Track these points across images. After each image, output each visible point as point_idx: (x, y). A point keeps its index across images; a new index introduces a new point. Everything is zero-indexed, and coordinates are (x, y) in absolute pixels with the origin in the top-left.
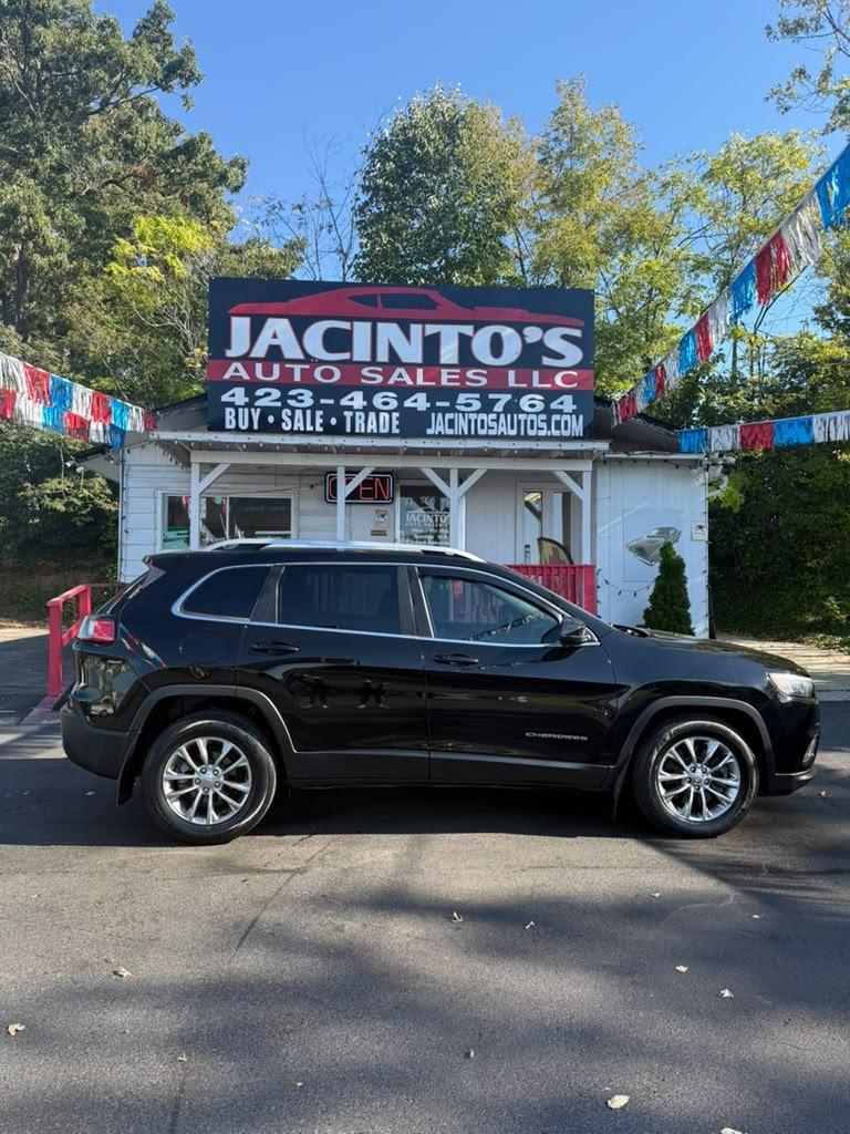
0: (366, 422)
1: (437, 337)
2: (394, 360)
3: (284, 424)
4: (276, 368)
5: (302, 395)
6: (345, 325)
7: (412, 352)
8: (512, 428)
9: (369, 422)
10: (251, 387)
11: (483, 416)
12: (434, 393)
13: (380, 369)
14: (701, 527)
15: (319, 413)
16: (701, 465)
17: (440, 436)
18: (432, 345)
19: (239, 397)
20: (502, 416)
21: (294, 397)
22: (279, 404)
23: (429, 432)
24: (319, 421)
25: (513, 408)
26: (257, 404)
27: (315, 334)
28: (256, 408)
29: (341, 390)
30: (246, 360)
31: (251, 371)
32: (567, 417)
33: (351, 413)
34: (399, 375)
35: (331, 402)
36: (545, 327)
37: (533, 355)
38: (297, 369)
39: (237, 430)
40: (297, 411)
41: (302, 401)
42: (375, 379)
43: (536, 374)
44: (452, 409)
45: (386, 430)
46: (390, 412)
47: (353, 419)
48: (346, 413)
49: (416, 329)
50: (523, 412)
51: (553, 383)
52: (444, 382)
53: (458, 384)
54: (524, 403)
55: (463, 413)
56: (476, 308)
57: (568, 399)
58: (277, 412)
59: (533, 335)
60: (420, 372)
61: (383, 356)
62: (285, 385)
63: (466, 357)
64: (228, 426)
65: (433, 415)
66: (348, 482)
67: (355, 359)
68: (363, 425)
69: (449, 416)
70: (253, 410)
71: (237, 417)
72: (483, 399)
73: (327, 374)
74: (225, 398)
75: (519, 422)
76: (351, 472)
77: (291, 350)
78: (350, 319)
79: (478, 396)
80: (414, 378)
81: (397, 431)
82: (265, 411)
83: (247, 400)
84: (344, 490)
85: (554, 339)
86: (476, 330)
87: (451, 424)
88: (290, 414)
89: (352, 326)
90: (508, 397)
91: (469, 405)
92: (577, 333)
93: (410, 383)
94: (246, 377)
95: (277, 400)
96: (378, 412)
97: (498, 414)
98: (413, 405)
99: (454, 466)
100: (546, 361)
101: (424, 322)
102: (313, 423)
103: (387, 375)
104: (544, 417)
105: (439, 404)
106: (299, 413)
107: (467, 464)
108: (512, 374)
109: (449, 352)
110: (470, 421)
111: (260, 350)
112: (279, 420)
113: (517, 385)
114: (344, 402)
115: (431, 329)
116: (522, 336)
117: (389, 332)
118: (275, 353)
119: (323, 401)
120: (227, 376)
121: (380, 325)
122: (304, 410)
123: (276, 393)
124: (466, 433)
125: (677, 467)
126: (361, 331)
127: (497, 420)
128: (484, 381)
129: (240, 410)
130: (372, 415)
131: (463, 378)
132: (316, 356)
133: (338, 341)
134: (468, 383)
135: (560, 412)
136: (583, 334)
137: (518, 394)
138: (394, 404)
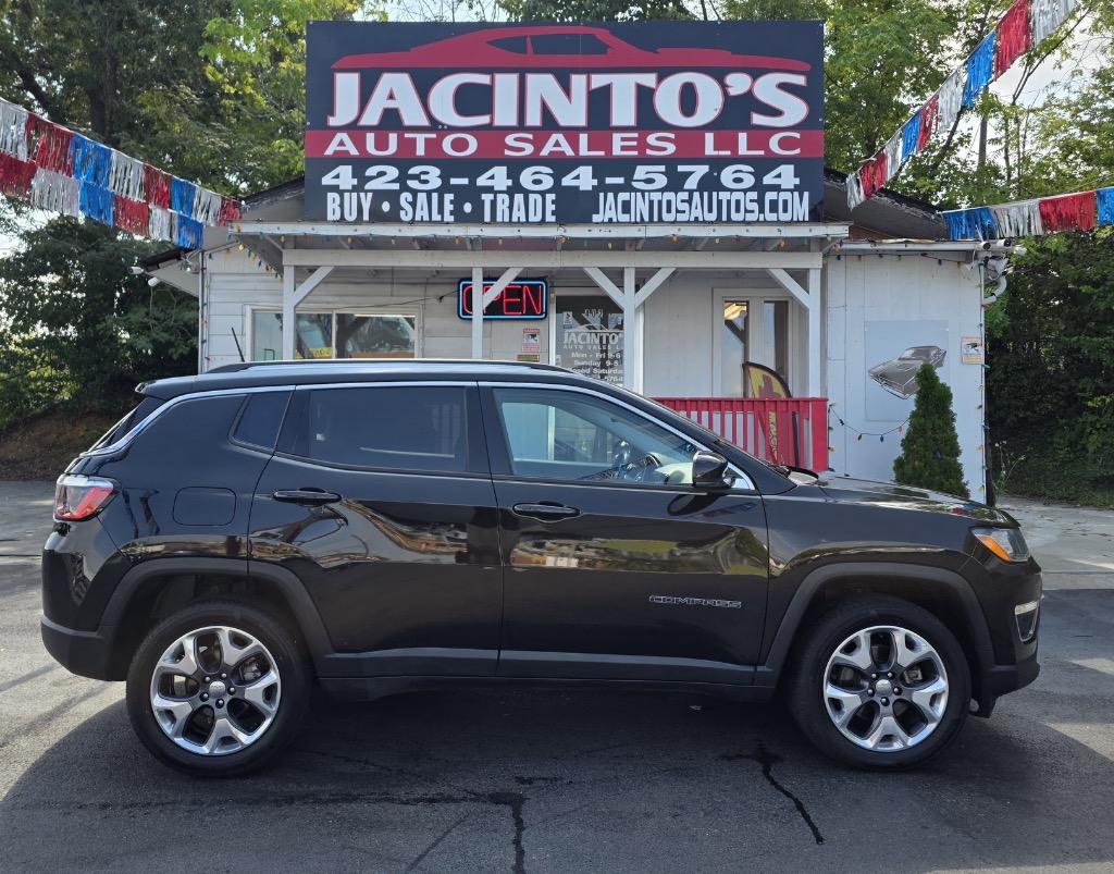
0: (511, 207)
1: (607, 89)
2: (549, 122)
3: (402, 213)
4: (393, 138)
5: (426, 173)
6: (484, 79)
7: (573, 112)
8: (710, 210)
9: (515, 207)
10: (360, 164)
11: (670, 195)
12: (602, 168)
13: (530, 136)
14: (975, 346)
15: (449, 197)
16: (976, 258)
17: (610, 223)
18: (599, 102)
19: (344, 176)
20: (696, 195)
21: (416, 177)
22: (396, 186)
23: (596, 218)
24: (448, 207)
25: (710, 184)
26: (367, 187)
27: (443, 93)
28: (366, 192)
29: (477, 166)
30: (355, 129)
31: (361, 144)
32: (787, 196)
33: (491, 196)
34: (557, 143)
35: (465, 181)
36: (755, 74)
37: (738, 111)
38: (421, 139)
39: (342, 220)
40: (420, 195)
41: (426, 182)
42: (523, 149)
43: (743, 137)
44: (628, 187)
45: (538, 218)
46: (543, 194)
47: (494, 203)
48: (484, 196)
49: (578, 82)
50: (726, 189)
51: (766, 147)
52: (617, 151)
53: (636, 153)
54: (727, 177)
55: (643, 192)
56: (659, 50)
57: (787, 171)
58: (393, 197)
59: (738, 83)
60: (583, 138)
61: (534, 118)
62: (404, 161)
63: (647, 117)
64: (330, 217)
65: (602, 195)
66: (486, 288)
67: (498, 122)
68: (507, 211)
69: (623, 196)
70: (362, 194)
71: (342, 205)
72: (670, 173)
73: (460, 145)
74: (327, 180)
75: (720, 202)
76: (490, 277)
77: (413, 115)
78: (491, 71)
79: (662, 168)
80: (575, 145)
81: (553, 219)
82: (379, 196)
83: (355, 182)
84: (481, 301)
85: (767, 88)
86: (660, 80)
87: (626, 207)
88: (410, 199)
89: (493, 80)
90: (703, 170)
91: (651, 181)
92: (800, 80)
93: (569, 152)
94: (354, 152)
95: (393, 181)
96: (526, 193)
97: (691, 192)
98: (575, 183)
99: (630, 262)
100: (758, 119)
101: (588, 71)
102: (441, 211)
103: (539, 144)
104: (754, 195)
105: (609, 181)
106: (422, 197)
107: (647, 260)
108: (709, 137)
109: (623, 112)
110: (651, 203)
111: (372, 117)
112: (396, 207)
113: (716, 153)
114: (482, 181)
115: (599, 81)
116: (724, 87)
117: (542, 85)
118: (391, 119)
119: (454, 181)
120: (329, 152)
121: (531, 78)
122: (429, 193)
123: (393, 172)
124: (646, 219)
125: (940, 262)
126: (506, 85)
127: (689, 201)
128: (671, 149)
129: (347, 195)
130: (519, 198)
131: (642, 145)
132: (446, 122)
133: (474, 100)
134: (649, 152)
135: (777, 188)
136: (808, 82)
137: (717, 164)
138: (548, 183)
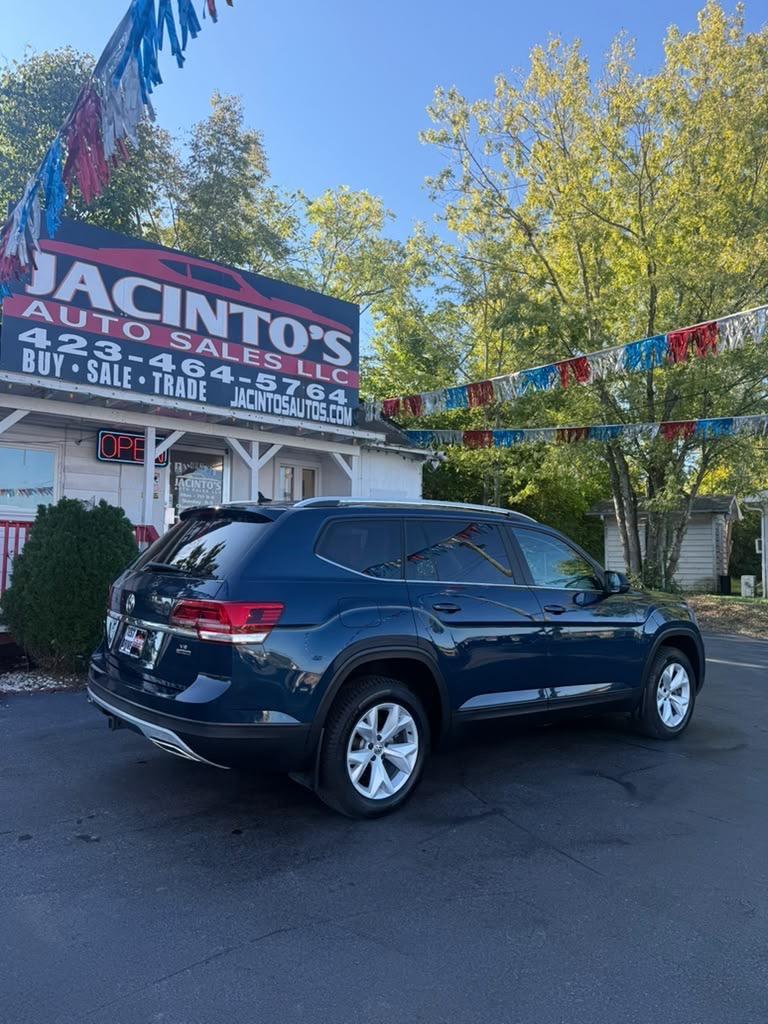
0: (175, 385)
1: (240, 316)
2: (202, 330)
3: (89, 376)
4: (83, 315)
5: (110, 348)
6: (156, 287)
7: (218, 326)
8: (301, 411)
9: (178, 387)
10: (54, 331)
11: (277, 396)
12: (238, 369)
13: (189, 337)
15: (127, 370)
17: (242, 408)
18: (235, 322)
19: (40, 337)
20: (293, 399)
21: (102, 349)
22: (85, 354)
23: (233, 404)
24: (127, 377)
25: (301, 394)
26: (60, 349)
27: (125, 288)
28: (59, 353)
29: (149, 350)
30: (48, 299)
31: (55, 314)
32: (340, 408)
33: (161, 375)
34: (205, 346)
35: (140, 360)
36: (326, 329)
37: (316, 349)
38: (106, 320)
39: (36, 373)
40: (104, 363)
41: (110, 354)
42: (184, 345)
43: (318, 367)
44: (252, 386)
45: (194, 397)
46: (198, 380)
47: (162, 381)
48: (154, 374)
49: (221, 305)
50: (309, 399)
52: (246, 360)
53: (258, 364)
54: (310, 389)
55: (262, 391)
56: (273, 299)
57: (341, 392)
58: (82, 362)
59: (317, 332)
60: (225, 346)
61: (191, 324)
62: (92, 335)
63: (265, 343)
64: (25, 369)
65: (237, 388)
66: (158, 443)
67: (164, 321)
68: (172, 388)
69: (250, 392)
70: (55, 356)
71: (36, 360)
72: (278, 381)
73: (136, 331)
74: (23, 337)
75: (306, 406)
76: (162, 435)
77: (99, 299)
78: (161, 282)
79: (274, 378)
80: (220, 351)
81: (204, 399)
82: (69, 359)
83: (49, 343)
84: (152, 452)
85: (331, 339)
86: (273, 318)
87: (252, 400)
88: (96, 365)
89: (162, 288)
90: (296, 383)
91: (267, 385)
92: (348, 339)
93: (216, 354)
94: (49, 318)
95: (82, 349)
96: (186, 377)
97: (290, 397)
98: (219, 376)
99: (257, 438)
100: (326, 358)
101: (229, 300)
102: (121, 379)
103: (196, 344)
104: (324, 405)
105: (241, 379)
106: (106, 366)
107: (267, 438)
108: (300, 363)
109: (250, 334)
110: (267, 399)
111: (66, 293)
112: (84, 370)
113: (304, 374)
114: (153, 362)
115: (235, 309)
116: (309, 332)
117: (197, 302)
118: (81, 300)
119: (131, 358)
120: (27, 314)
121: (190, 295)
122: (112, 364)
123: (82, 342)
124: (264, 410)
126: (172, 296)
127: (289, 402)
128: (279, 366)
129: (41, 353)
130: (180, 380)
131: (262, 360)
132: (125, 311)
133: (147, 300)
134: (266, 365)
135: (336, 403)
137: (305, 381)
138: (201, 373)
